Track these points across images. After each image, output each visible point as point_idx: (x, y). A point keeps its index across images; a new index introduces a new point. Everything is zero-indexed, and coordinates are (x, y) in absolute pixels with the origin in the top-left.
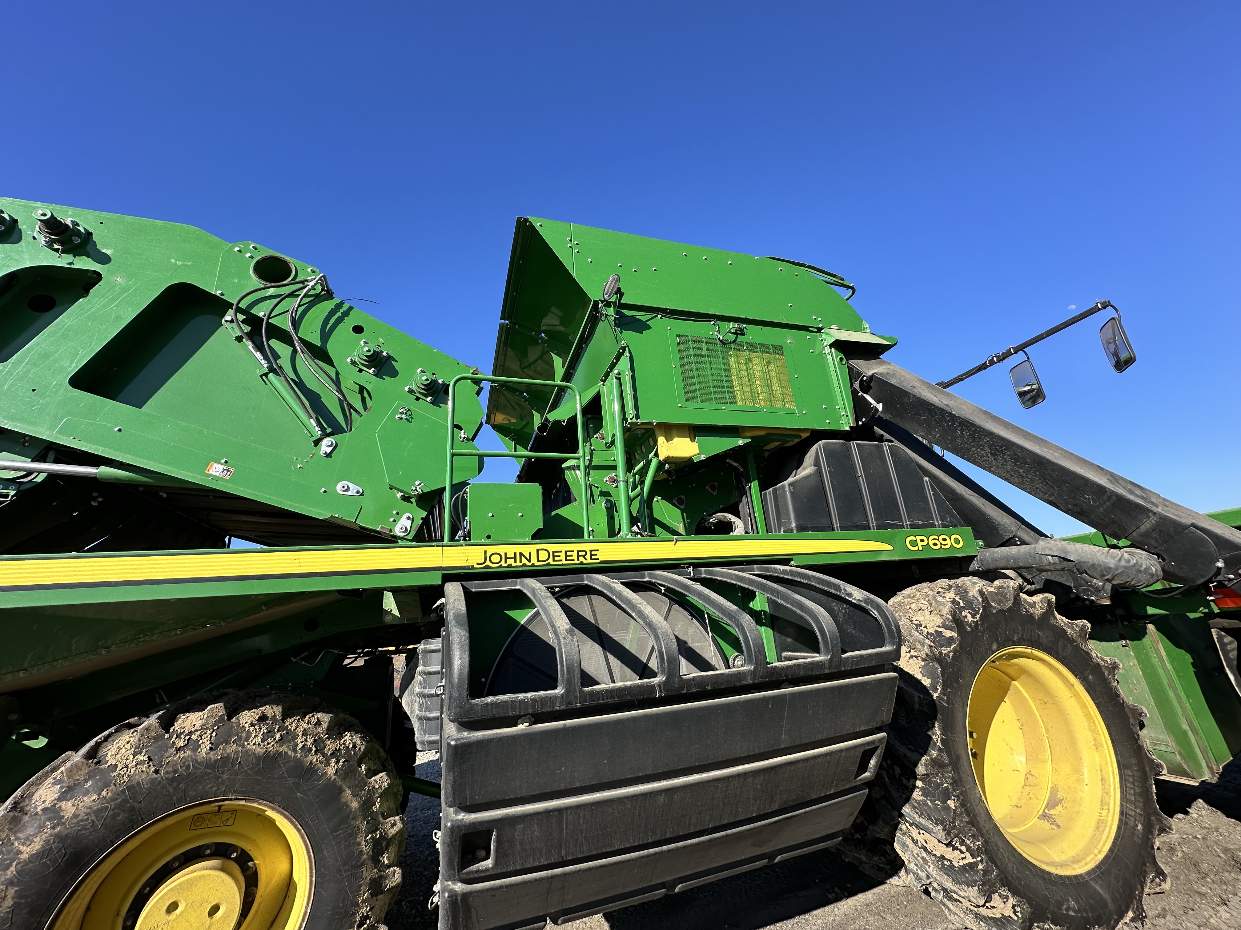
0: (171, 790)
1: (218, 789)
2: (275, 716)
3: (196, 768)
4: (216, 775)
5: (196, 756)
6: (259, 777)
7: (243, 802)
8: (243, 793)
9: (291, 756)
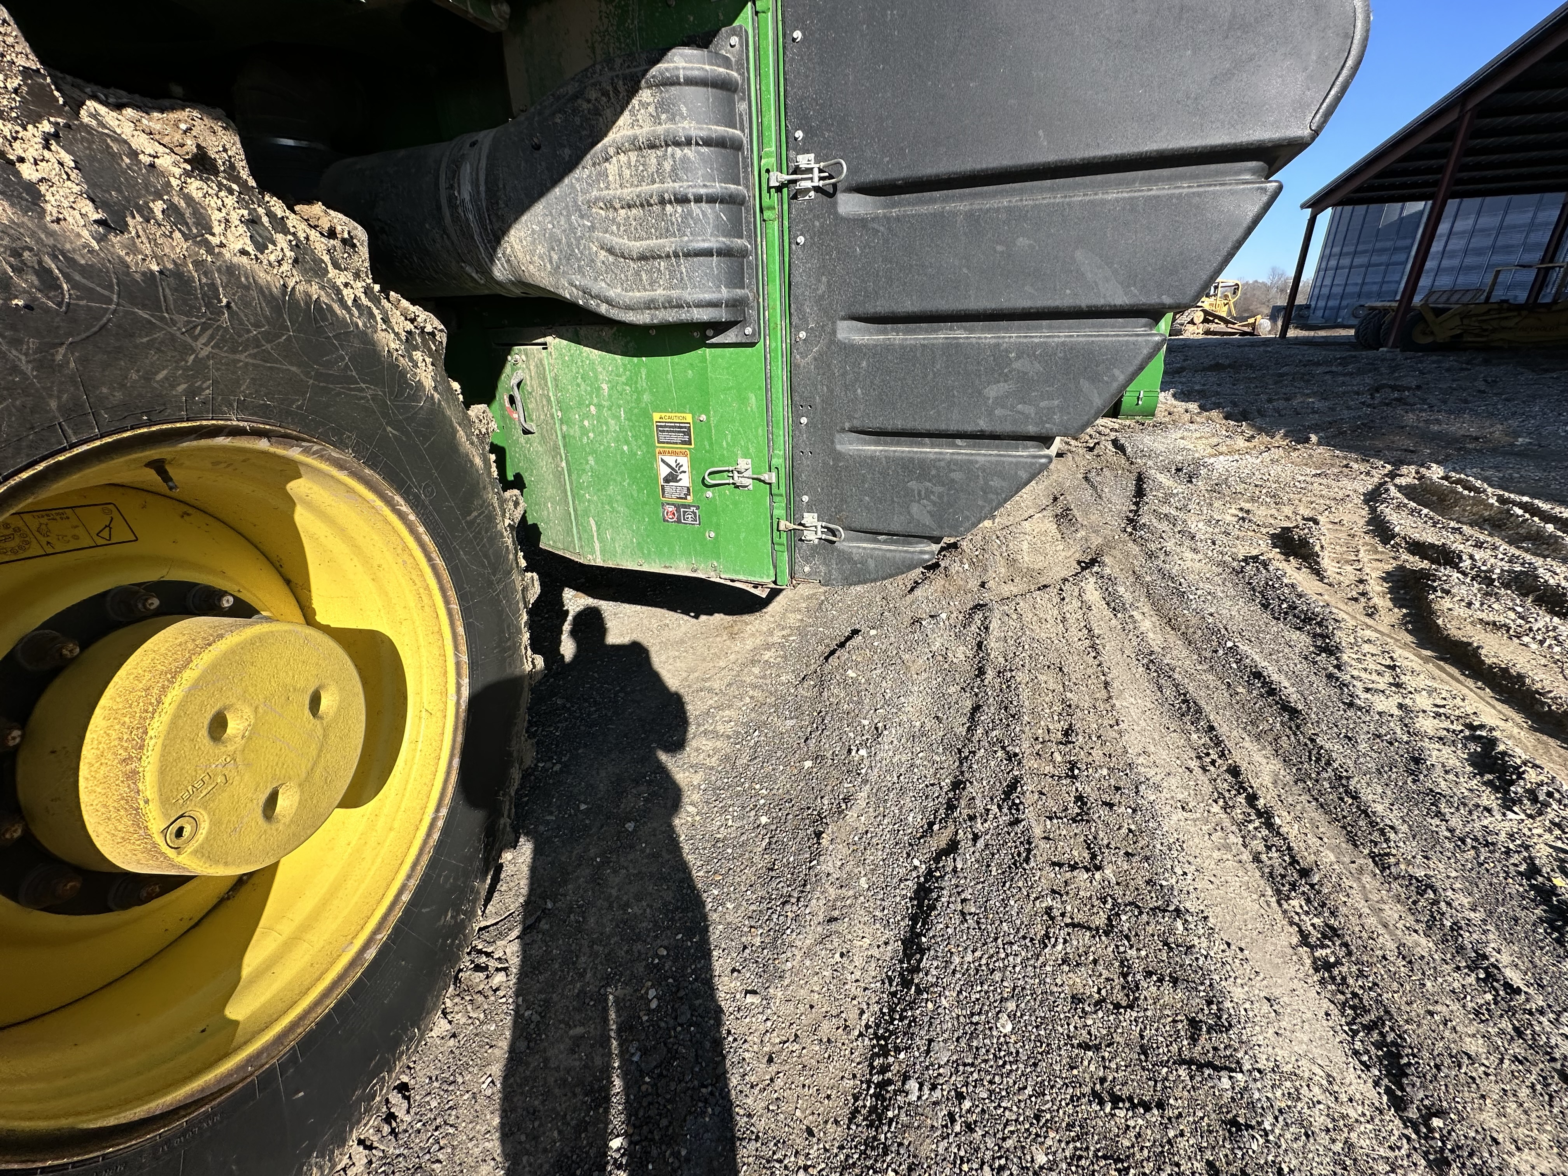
0: (28, 368)
1: (192, 393)
2: (232, 167)
3: (89, 294)
4: (173, 338)
5: (51, 234)
6: (294, 369)
7: (263, 444)
8: (264, 412)
9: (344, 319)
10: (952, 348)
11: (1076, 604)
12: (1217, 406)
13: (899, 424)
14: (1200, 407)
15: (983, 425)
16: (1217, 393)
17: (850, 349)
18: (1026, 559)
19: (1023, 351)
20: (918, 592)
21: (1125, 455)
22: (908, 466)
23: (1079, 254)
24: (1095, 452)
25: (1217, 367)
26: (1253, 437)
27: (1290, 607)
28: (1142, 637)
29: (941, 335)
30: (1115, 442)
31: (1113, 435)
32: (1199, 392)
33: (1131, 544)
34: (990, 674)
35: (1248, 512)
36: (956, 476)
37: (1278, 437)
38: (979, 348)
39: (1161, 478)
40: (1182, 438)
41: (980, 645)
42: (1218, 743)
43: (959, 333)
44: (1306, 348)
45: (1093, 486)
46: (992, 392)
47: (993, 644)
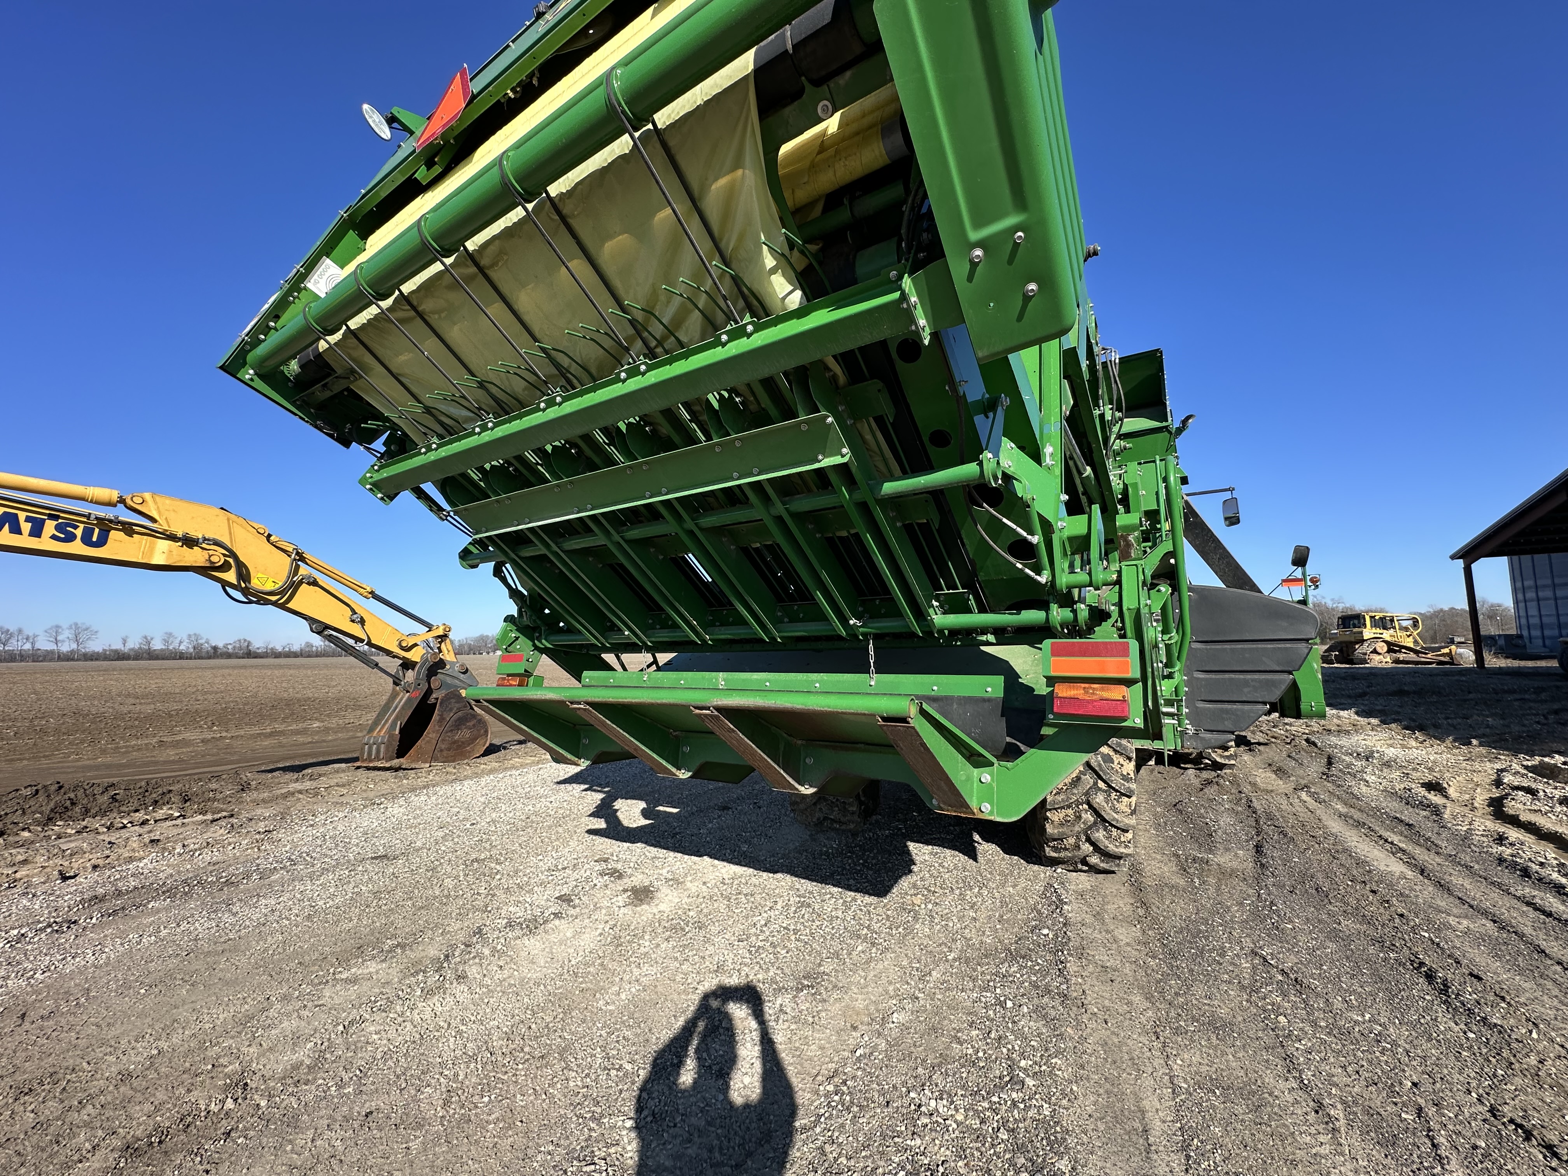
10: (1231, 679)
11: (1297, 801)
12: (1395, 721)
13: (1217, 699)
14: (1381, 721)
15: (1244, 699)
16: (1399, 713)
17: (1198, 679)
18: (1262, 786)
19: (1253, 680)
20: (1206, 790)
21: (1316, 746)
22: (1222, 710)
23: (1264, 659)
24: (1293, 744)
25: (1401, 693)
26: (1425, 741)
27: (1420, 802)
28: (1337, 810)
29: (1227, 676)
30: (1307, 740)
31: (1305, 736)
32: (1380, 711)
33: (1326, 783)
34: (1259, 812)
35: (1408, 774)
36: (1239, 713)
37: (1447, 742)
38: (1239, 679)
39: (1347, 759)
40: (1364, 740)
41: (1249, 806)
42: (1373, 830)
43: (1232, 676)
44: (1507, 678)
45: (1294, 759)
46: (1246, 690)
47: (1256, 804)
